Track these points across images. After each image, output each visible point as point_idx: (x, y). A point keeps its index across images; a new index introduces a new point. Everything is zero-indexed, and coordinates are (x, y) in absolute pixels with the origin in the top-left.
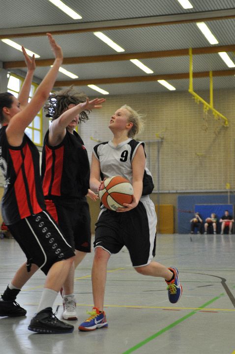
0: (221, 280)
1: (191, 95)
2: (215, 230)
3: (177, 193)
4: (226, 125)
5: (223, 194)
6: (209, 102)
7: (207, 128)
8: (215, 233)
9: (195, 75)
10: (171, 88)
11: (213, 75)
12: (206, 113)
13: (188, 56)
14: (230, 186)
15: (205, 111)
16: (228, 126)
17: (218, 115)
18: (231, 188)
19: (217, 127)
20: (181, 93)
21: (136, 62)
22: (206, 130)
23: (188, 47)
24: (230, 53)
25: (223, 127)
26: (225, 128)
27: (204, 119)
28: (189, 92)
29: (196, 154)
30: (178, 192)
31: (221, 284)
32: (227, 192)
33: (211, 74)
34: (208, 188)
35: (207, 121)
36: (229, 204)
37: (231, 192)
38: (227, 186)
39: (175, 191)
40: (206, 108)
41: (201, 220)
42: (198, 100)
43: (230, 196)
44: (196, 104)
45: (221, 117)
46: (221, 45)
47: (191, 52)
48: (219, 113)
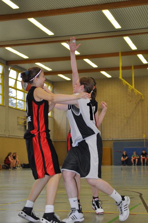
0: (139, 195)
1: (121, 81)
2: (136, 163)
3: (113, 140)
4: (143, 98)
5: (141, 141)
6: (132, 85)
7: (131, 100)
8: (136, 165)
9: (124, 68)
10: (109, 76)
12: (130, 91)
13: (119, 57)
14: (146, 136)
15: (130, 90)
16: (144, 99)
17: (138, 93)
18: (146, 137)
19: (137, 100)
20: (115, 79)
21: (87, 60)
22: (130, 102)
23: (118, 52)
24: (144, 55)
25: (141, 99)
26: (142, 101)
28: (120, 79)
29: (124, 116)
30: (114, 139)
31: (139, 197)
32: (144, 140)
33: (133, 68)
34: (132, 137)
35: (130, 96)
36: (145, 147)
37: (146, 140)
38: (144, 136)
39: (112, 139)
40: (130, 88)
42: (125, 83)
43: (146, 142)
44: (124, 86)
45: (140, 94)
46: (139, 50)
47: (120, 54)
48: (138, 92)
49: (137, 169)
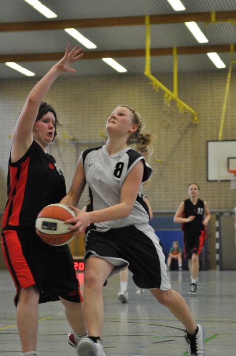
1: (147, 79)
4: (195, 121)
6: (172, 90)
7: (169, 125)
8: (180, 269)
9: (155, 52)
11: (178, 53)
12: (169, 104)
13: (145, 26)
15: (167, 101)
16: (197, 122)
17: (184, 108)
19: (183, 124)
20: (133, 76)
21: (73, 32)
22: (167, 128)
23: (144, 14)
24: (201, 23)
25: (191, 123)
26: (193, 126)
27: (165, 112)
28: (145, 76)
29: (154, 160)
33: (175, 52)
35: (169, 115)
40: (168, 98)
42: (158, 86)
44: (155, 91)
45: (189, 111)
46: (190, 12)
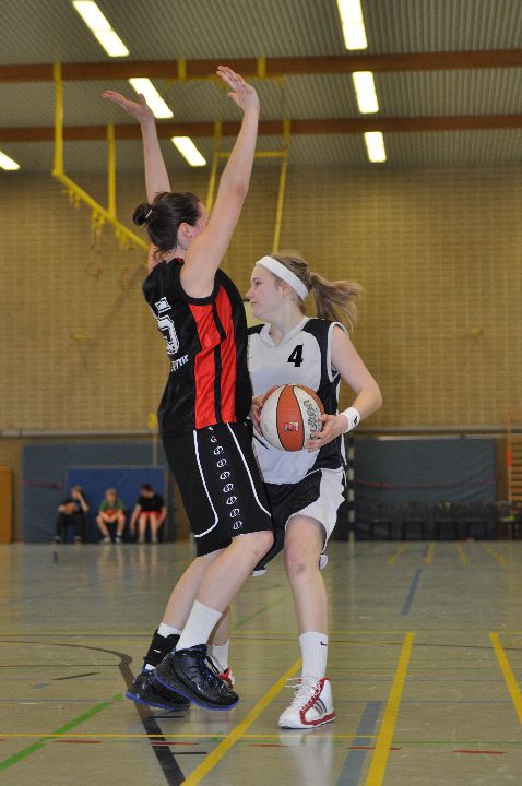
0: (118, 660)
1: (58, 185)
2: (119, 533)
3: (21, 437)
5: (140, 441)
6: (105, 205)
7: (99, 271)
9: (71, 133)
10: (8, 164)
11: (117, 136)
12: (99, 232)
13: (53, 84)
15: (96, 227)
17: (129, 239)
19: (127, 269)
22: (97, 276)
23: (50, 61)
24: (160, 81)
25: (142, 267)
27: (92, 247)
28: (54, 178)
29: (72, 336)
30: (25, 433)
31: (119, 671)
32: (150, 436)
33: (111, 134)
34: (103, 424)
35: (99, 253)
36: (155, 466)
38: (150, 420)
39: (16, 433)
40: (97, 220)
41: (85, 507)
42: (78, 198)
43: (158, 445)
44: (73, 207)
45: (137, 245)
46: (137, 59)
47: (57, 73)
48: (131, 235)
49: (120, 558)
